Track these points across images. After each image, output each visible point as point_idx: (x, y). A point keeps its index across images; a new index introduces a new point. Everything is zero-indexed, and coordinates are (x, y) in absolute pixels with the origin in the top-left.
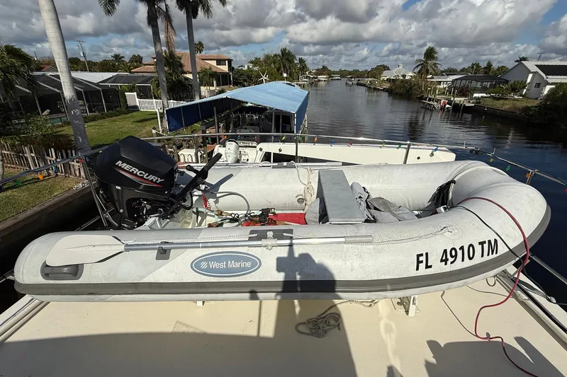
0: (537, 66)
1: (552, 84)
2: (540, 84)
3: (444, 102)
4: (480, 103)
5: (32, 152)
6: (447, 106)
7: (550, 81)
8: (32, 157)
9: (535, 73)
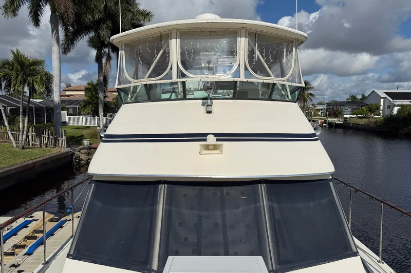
0: (385, 93)
1: (398, 106)
2: (390, 106)
3: (321, 122)
4: (347, 121)
5: (32, 132)
6: (324, 125)
7: (396, 104)
8: (32, 135)
9: (385, 98)
